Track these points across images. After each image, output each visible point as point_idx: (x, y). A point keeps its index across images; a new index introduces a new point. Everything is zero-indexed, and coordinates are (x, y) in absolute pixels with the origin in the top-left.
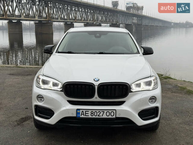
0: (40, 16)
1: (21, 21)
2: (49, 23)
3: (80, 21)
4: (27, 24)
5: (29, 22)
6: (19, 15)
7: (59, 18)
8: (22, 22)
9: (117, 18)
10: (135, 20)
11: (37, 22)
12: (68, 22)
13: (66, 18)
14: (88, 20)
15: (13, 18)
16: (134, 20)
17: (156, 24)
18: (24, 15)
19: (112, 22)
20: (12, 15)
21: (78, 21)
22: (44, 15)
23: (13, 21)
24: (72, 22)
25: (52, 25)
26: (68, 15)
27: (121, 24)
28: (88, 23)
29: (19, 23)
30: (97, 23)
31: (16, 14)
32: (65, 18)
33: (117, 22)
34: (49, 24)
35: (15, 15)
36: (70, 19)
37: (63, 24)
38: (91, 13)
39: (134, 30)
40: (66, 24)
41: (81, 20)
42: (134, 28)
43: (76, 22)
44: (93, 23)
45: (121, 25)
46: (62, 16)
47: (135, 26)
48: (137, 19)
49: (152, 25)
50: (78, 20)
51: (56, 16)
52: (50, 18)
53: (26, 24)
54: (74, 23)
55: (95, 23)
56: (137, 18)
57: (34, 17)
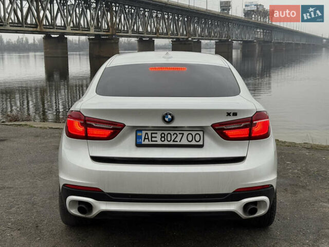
0: (98, 28)
1: (65, 36)
2: (112, 39)
3: (166, 36)
4: (75, 40)
5: (78, 37)
6: (63, 25)
7: (130, 31)
8: (67, 38)
9: (229, 30)
10: (260, 34)
11: (92, 37)
12: (144, 37)
13: (141, 29)
14: (179, 34)
15: (52, 30)
16: (258, 35)
17: (296, 40)
18: (72, 25)
19: (219, 37)
20: (52, 25)
21: (162, 36)
22: (105, 26)
23: (53, 36)
24: (151, 38)
25: (118, 42)
26: (145, 25)
27: (235, 40)
28: (179, 38)
29: (62, 39)
30: (194, 39)
31: (58, 25)
32: (139, 31)
33: (229, 37)
34: (113, 41)
35: (56, 26)
36: (148, 32)
37: (137, 42)
38: (183, 21)
39: (257, 51)
40: (141, 40)
41: (167, 34)
42: (257, 48)
43: (157, 38)
44: (188, 38)
45: (234, 42)
46: (135, 28)
47: (259, 44)
48: (263, 32)
49: (288, 43)
50: (162, 34)
51: (124, 28)
52: (114, 31)
53: (74, 42)
54: (155, 39)
55: (190, 39)
56: (263, 30)
57: (89, 29)
